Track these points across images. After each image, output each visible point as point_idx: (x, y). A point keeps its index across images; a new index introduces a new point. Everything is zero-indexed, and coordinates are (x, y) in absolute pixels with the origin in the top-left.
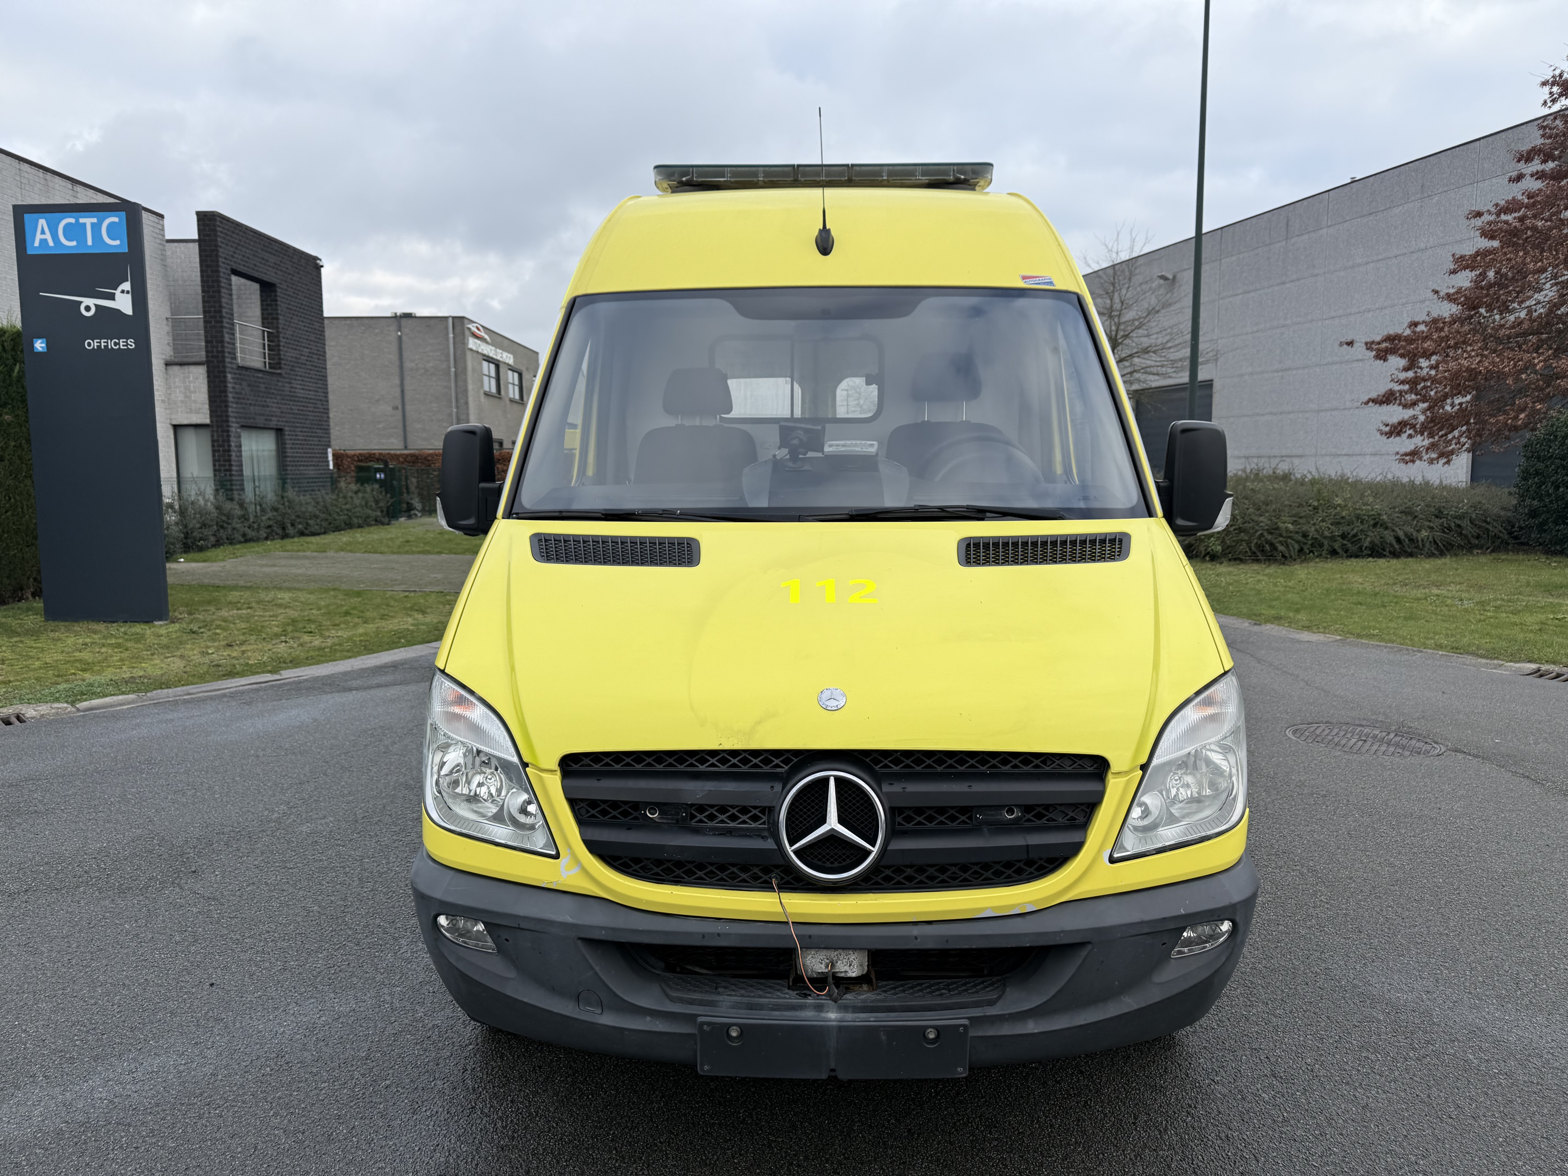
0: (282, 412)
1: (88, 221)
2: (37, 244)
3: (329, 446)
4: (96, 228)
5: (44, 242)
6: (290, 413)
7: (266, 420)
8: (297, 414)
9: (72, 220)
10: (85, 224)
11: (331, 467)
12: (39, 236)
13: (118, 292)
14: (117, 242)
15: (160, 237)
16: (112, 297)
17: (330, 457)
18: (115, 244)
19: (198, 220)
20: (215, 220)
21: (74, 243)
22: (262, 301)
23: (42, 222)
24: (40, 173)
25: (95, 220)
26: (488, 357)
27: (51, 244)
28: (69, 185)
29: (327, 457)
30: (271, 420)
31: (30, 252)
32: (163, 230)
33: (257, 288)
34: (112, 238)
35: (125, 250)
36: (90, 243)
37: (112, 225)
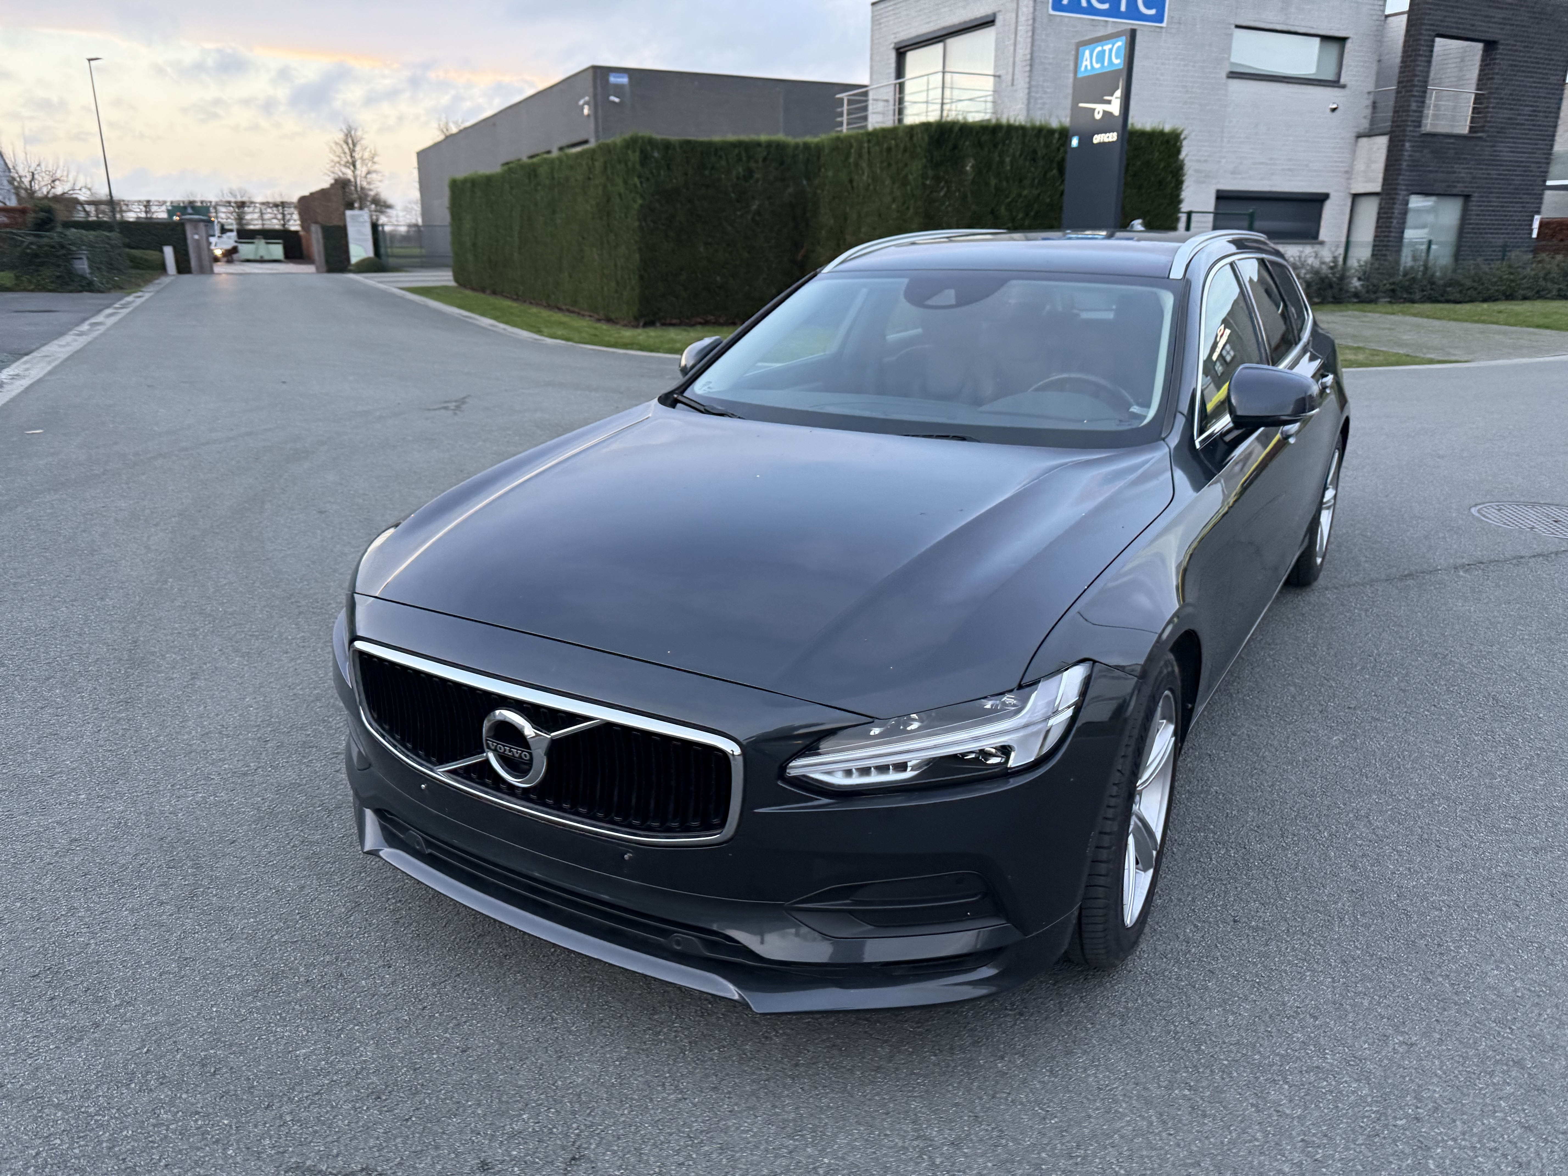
0: (1474, 178)
1: (1107, 47)
2: (1083, 69)
3: (1538, 213)
4: (1111, 51)
5: (1086, 66)
6: (1486, 179)
7: (1449, 186)
8: (1497, 179)
9: (1099, 49)
10: (1105, 51)
11: (1535, 235)
12: (1084, 63)
13: (1112, 99)
15: (1380, 13)
16: (1109, 103)
17: (1536, 225)
21: (1098, 66)
22: (1483, 60)
23: (1087, 53)
25: (1110, 46)
27: (1089, 67)
29: (1531, 225)
30: (1455, 187)
31: (1080, 75)
32: (1384, 5)
33: (1480, 46)
34: (1117, 58)
35: (1121, 67)
36: (1106, 64)
37: (1119, 47)
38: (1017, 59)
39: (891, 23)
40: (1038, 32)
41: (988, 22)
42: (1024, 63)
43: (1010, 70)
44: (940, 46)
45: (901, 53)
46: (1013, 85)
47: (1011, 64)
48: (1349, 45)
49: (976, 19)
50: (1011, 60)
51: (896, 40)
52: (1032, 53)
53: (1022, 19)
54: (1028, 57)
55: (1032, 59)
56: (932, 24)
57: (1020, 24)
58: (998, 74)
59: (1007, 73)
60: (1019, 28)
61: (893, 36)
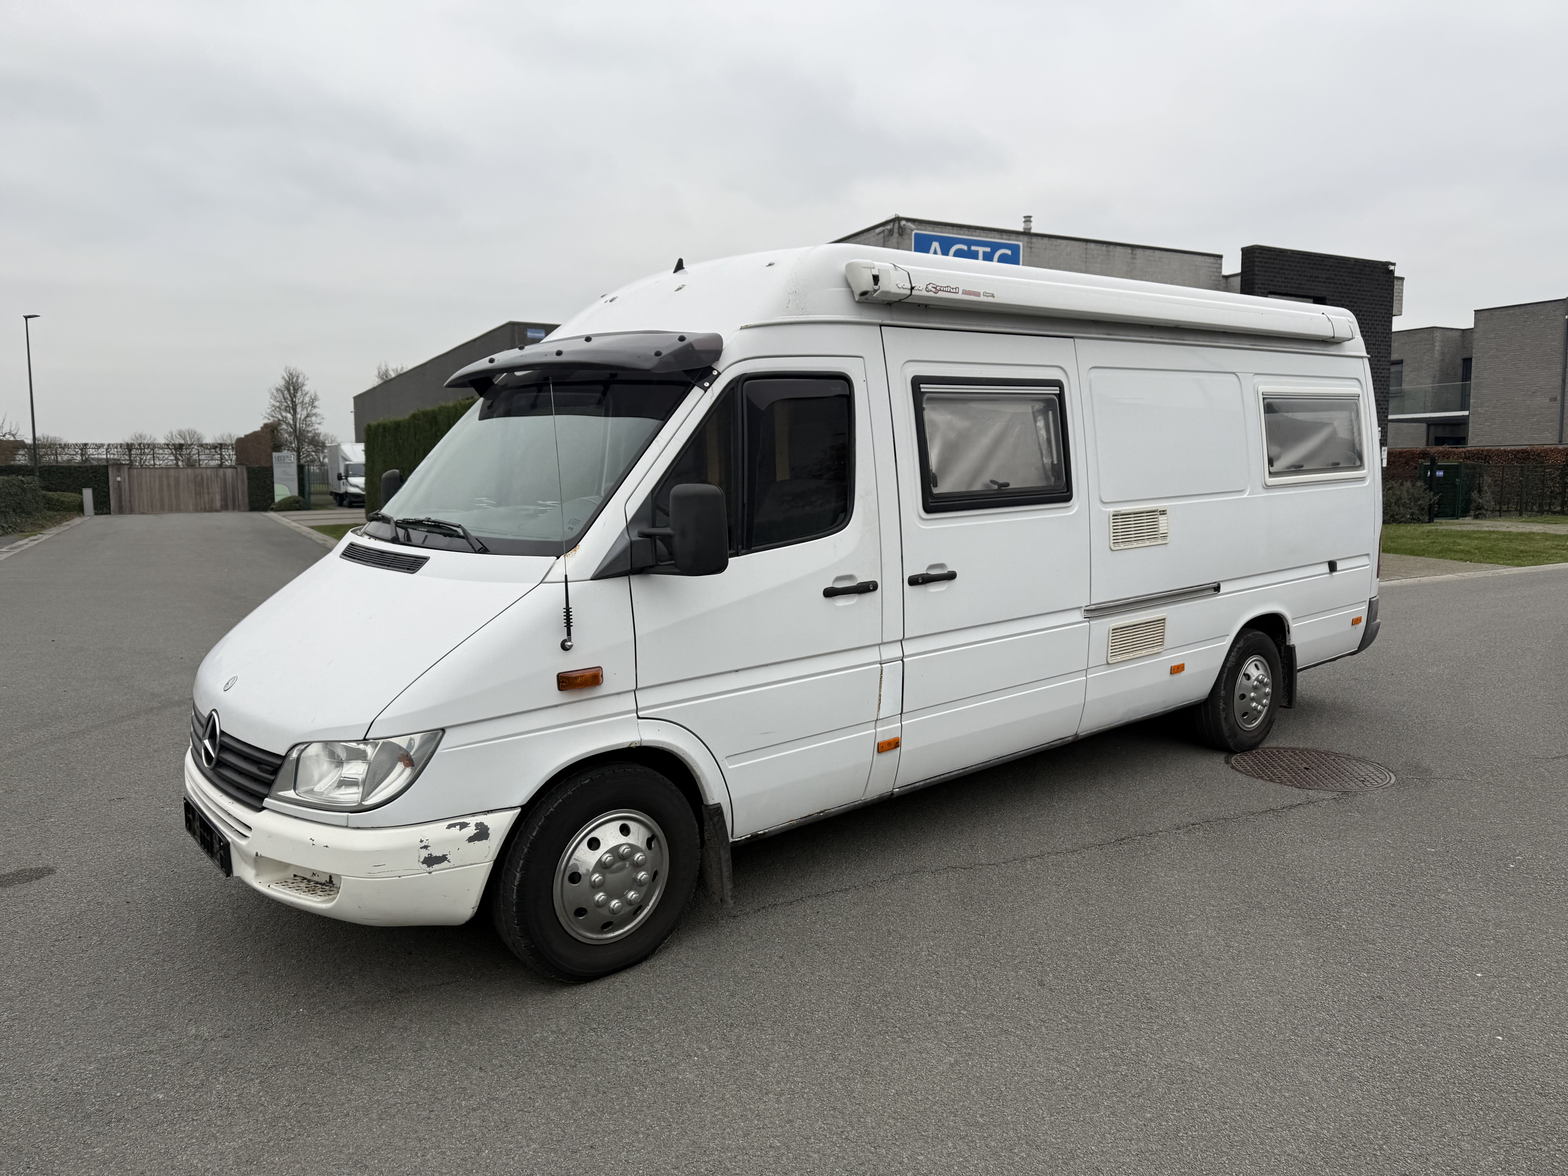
15: (1217, 274)
19: (1243, 255)
20: (1255, 253)
24: (1104, 247)
28: (1129, 250)
32: (1220, 267)
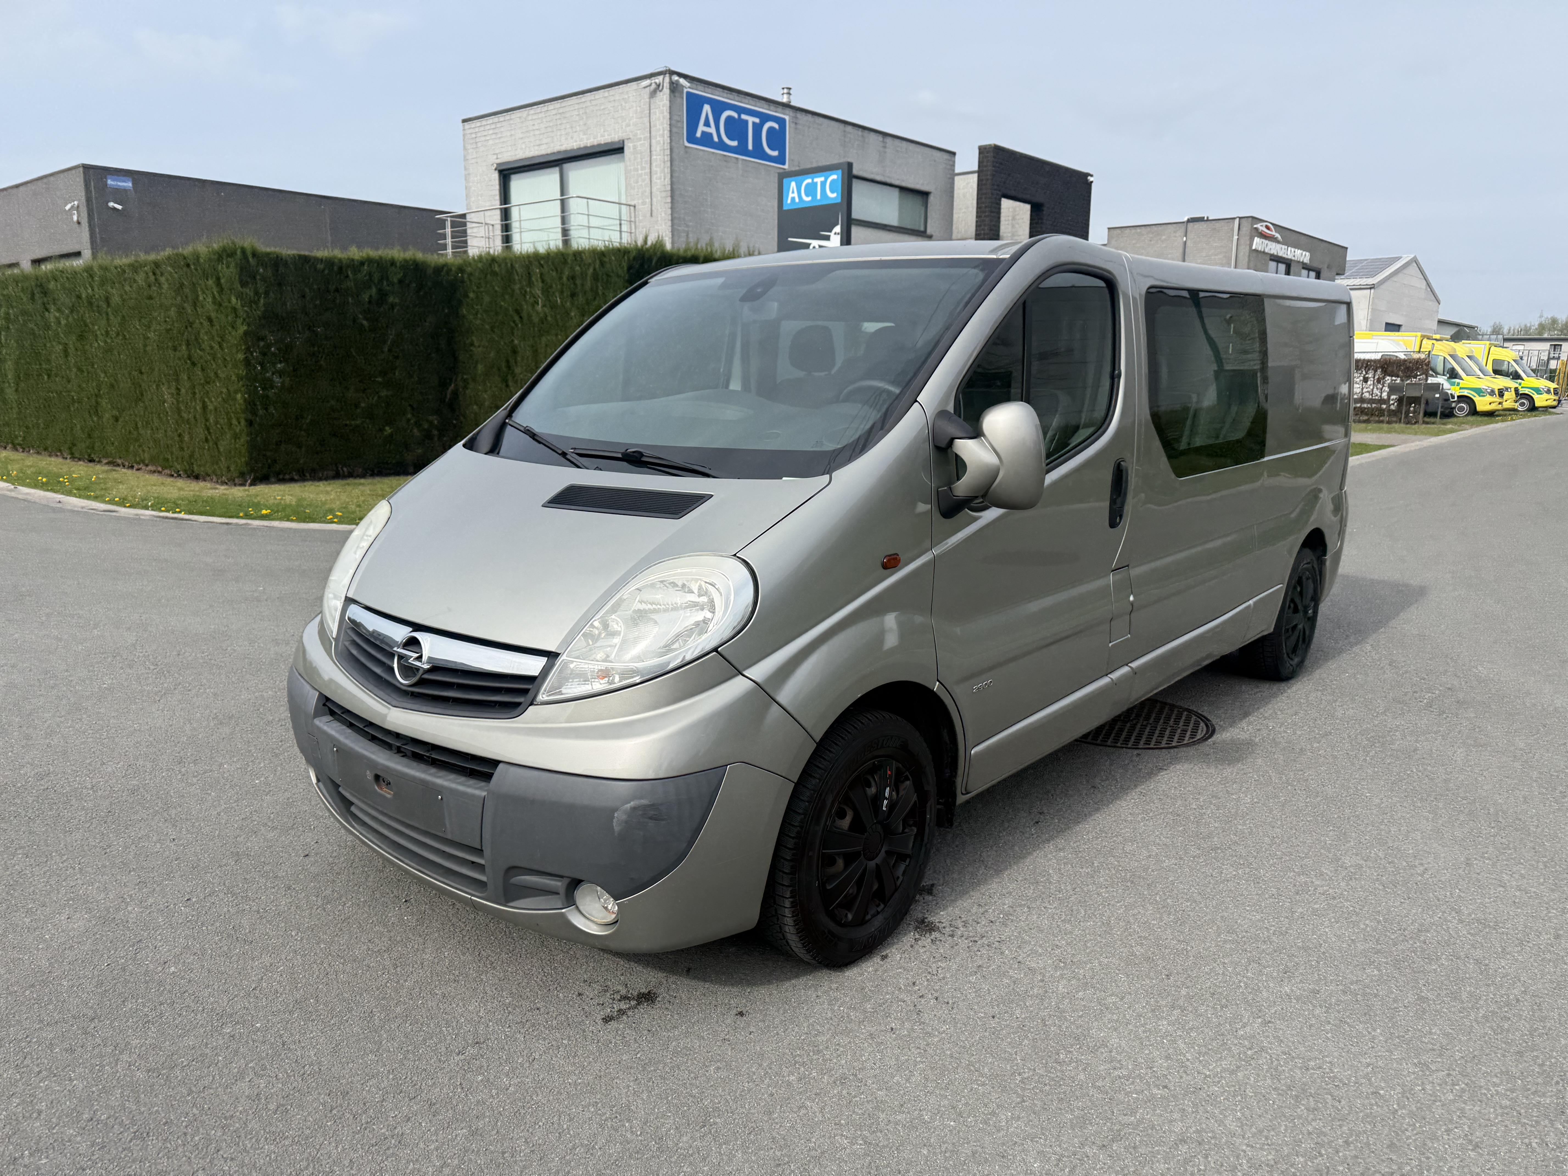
1: (819, 180)
2: (789, 201)
4: (823, 184)
5: (793, 199)
9: (809, 181)
10: (816, 183)
12: (791, 195)
13: (832, 234)
14: (834, 195)
16: (827, 238)
18: (833, 196)
19: (980, 153)
21: (809, 199)
22: (1031, 220)
23: (793, 184)
25: (822, 179)
26: (1277, 256)
27: (797, 200)
31: (785, 208)
32: (954, 165)
33: (1028, 207)
34: (832, 191)
35: (839, 200)
36: (819, 197)
37: (833, 181)
38: (654, 190)
39: (491, 142)
40: (676, 163)
41: (615, 150)
42: (664, 194)
43: (648, 200)
44: (557, 169)
45: (506, 173)
46: (651, 215)
47: (648, 193)
48: (931, 198)
49: (599, 145)
50: (648, 189)
51: (499, 161)
52: (672, 184)
53: (657, 148)
54: (669, 188)
55: (672, 190)
56: (543, 147)
57: (654, 153)
58: (633, 203)
59: (644, 203)
60: (654, 157)
61: (495, 157)
